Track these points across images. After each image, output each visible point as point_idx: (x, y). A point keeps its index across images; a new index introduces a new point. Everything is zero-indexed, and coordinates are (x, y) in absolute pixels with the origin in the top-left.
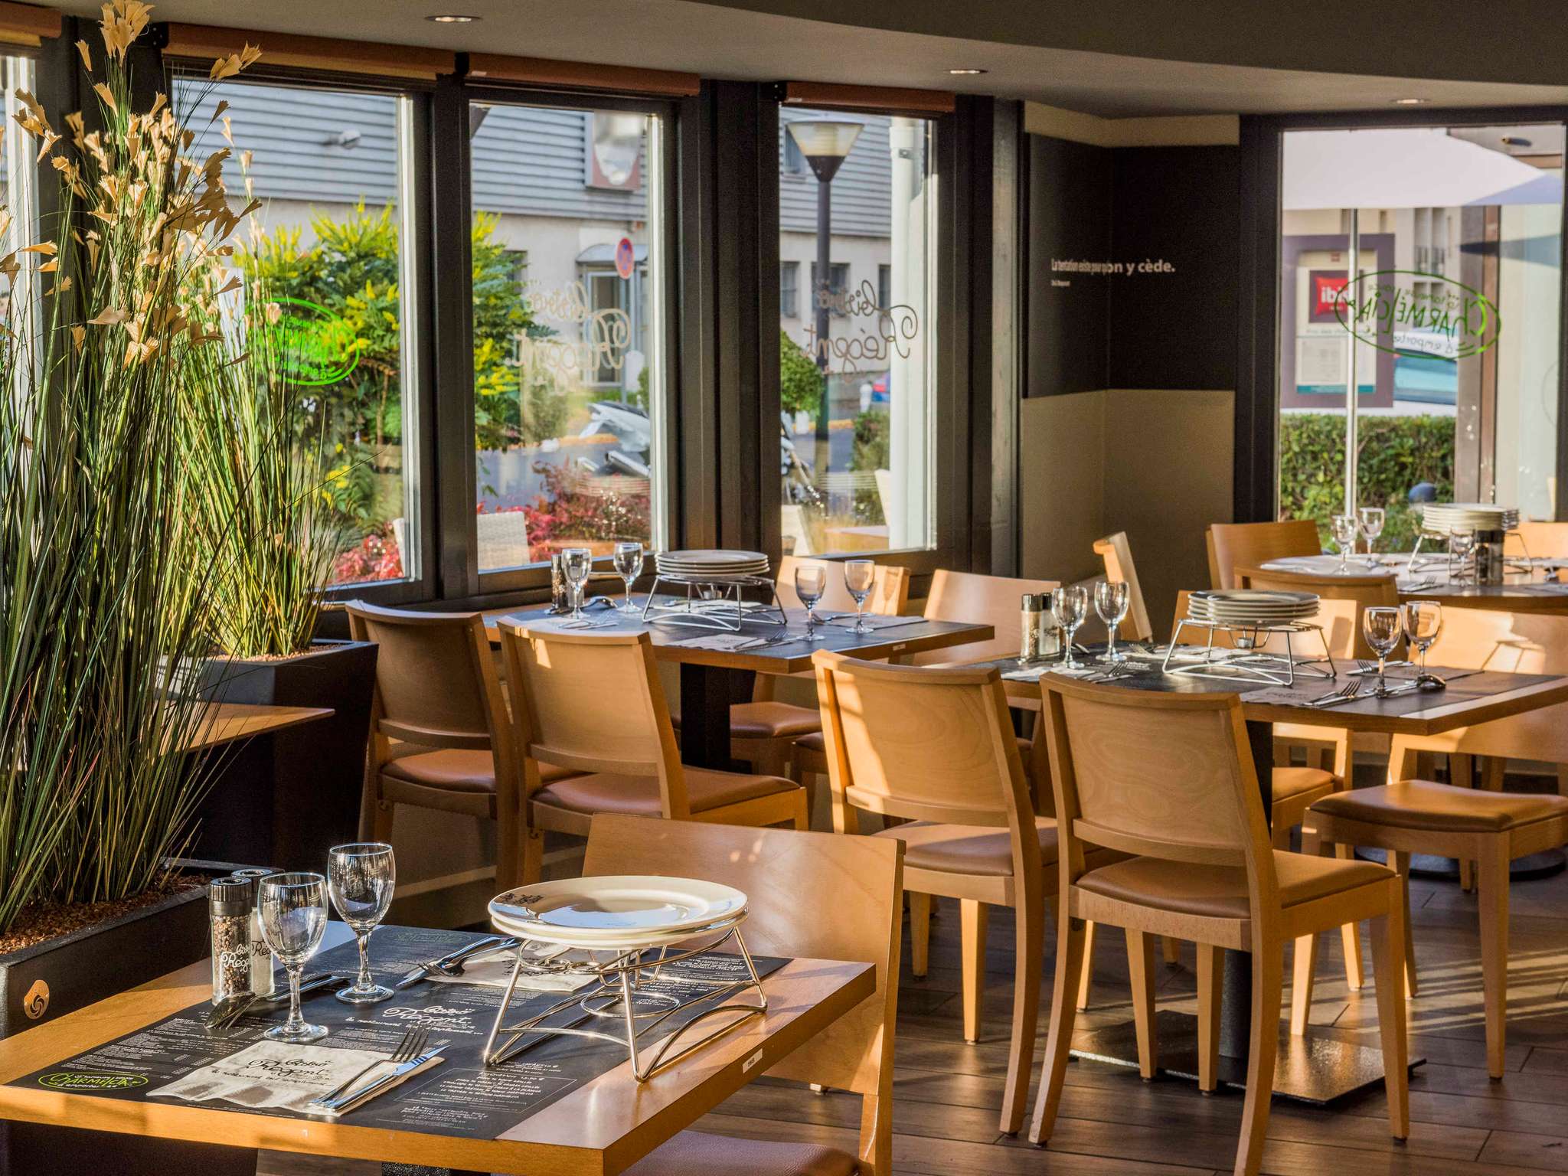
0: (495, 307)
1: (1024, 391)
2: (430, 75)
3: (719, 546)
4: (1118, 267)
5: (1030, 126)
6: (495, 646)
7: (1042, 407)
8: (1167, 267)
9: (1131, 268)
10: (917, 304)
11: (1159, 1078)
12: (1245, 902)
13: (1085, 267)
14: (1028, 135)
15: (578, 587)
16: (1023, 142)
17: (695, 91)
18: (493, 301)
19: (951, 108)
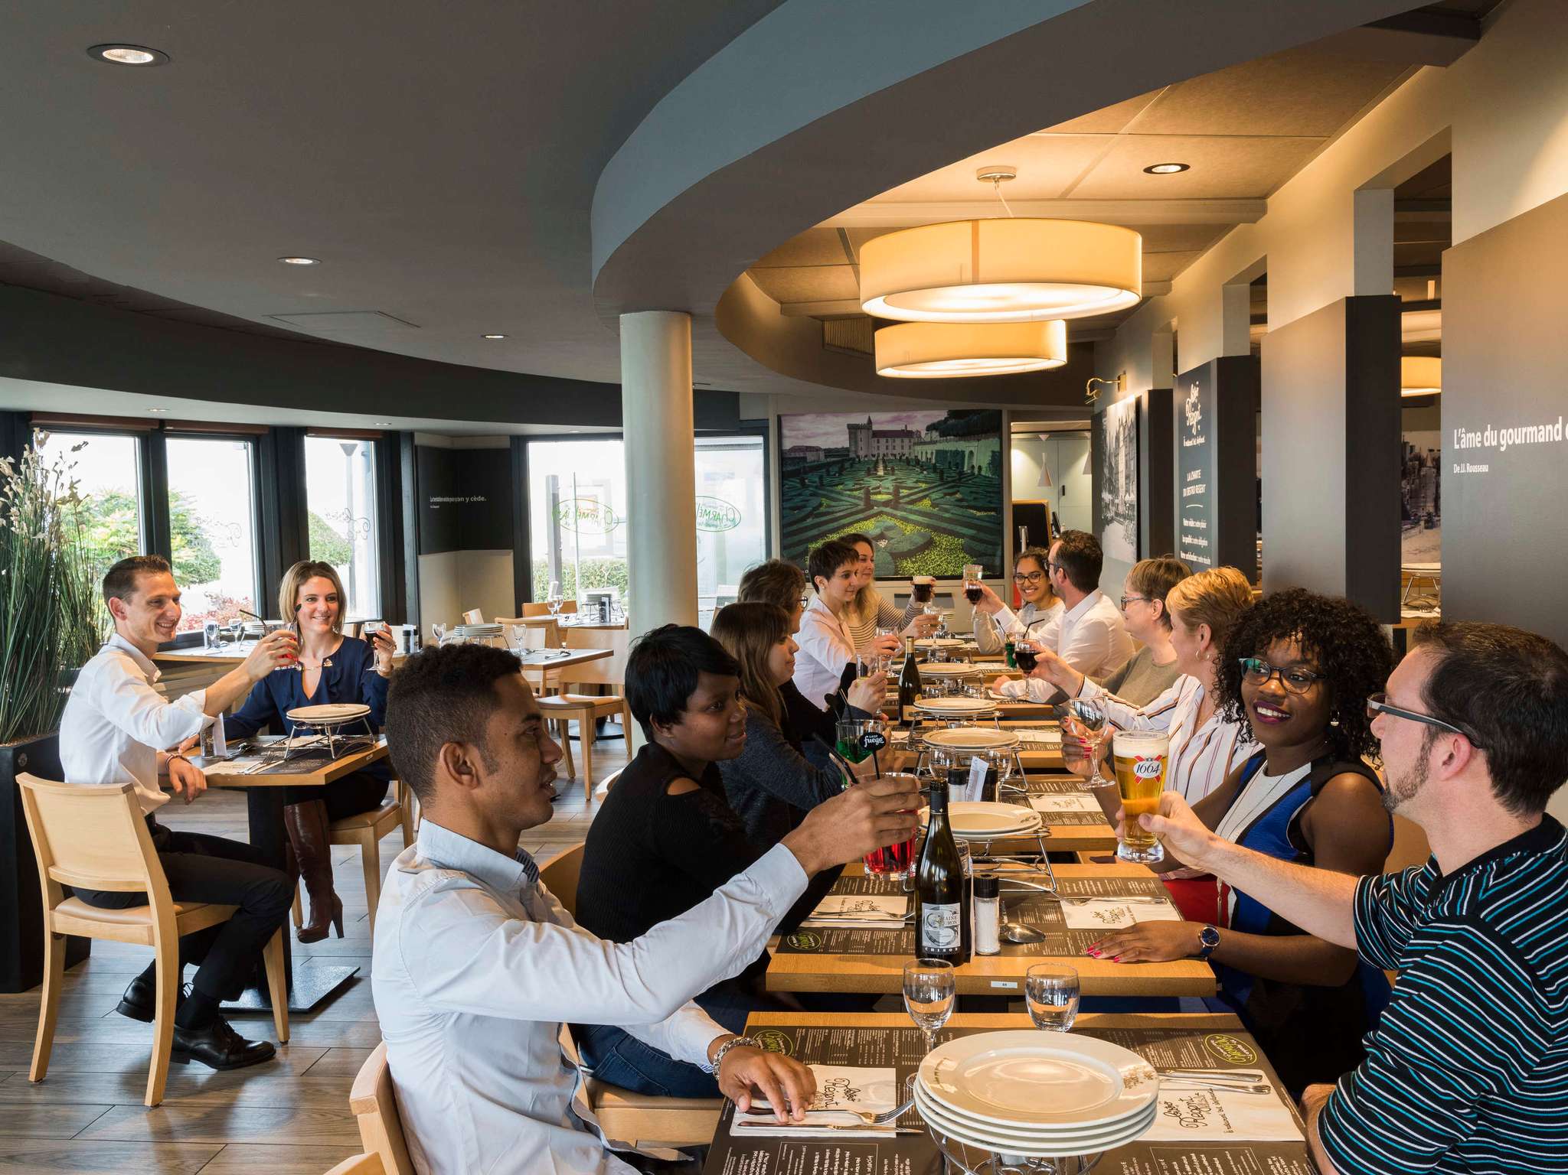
0: (182, 520)
1: (419, 551)
2: (148, 429)
4: (462, 499)
5: (417, 442)
7: (426, 559)
8: (483, 499)
9: (467, 499)
13: (446, 499)
14: (416, 447)
16: (415, 451)
17: (266, 431)
18: (180, 517)
19: (380, 437)
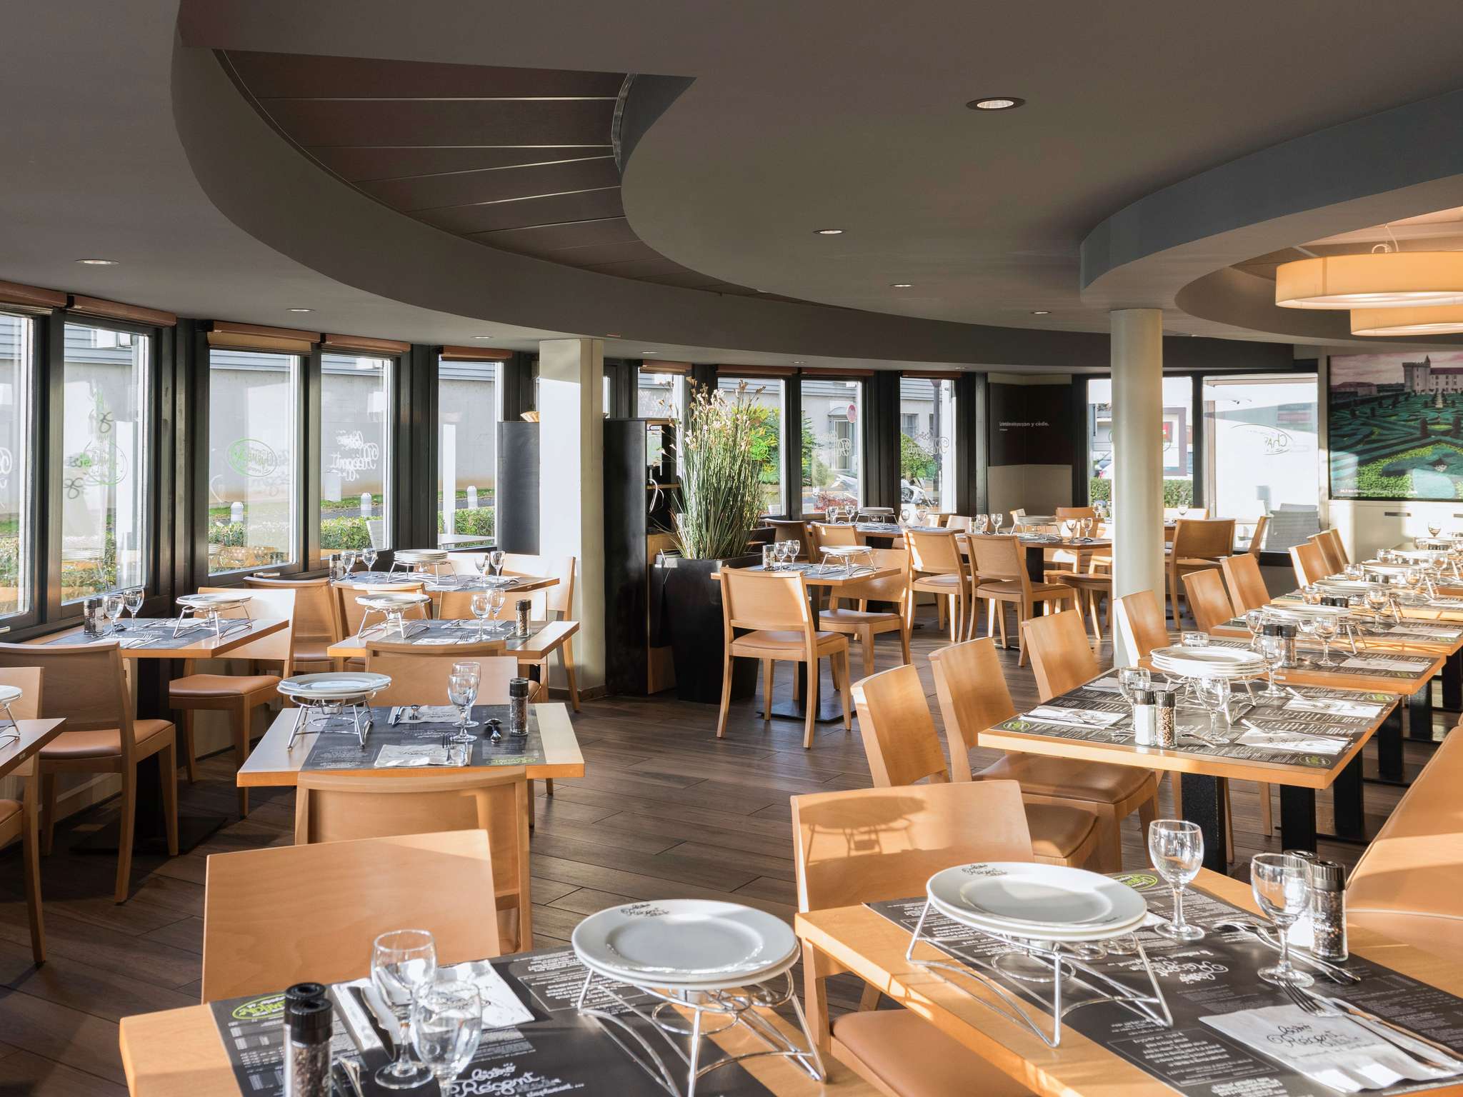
1: (988, 464)
2: (790, 374)
3: (880, 506)
4: (1028, 424)
5: (990, 380)
6: (811, 534)
7: (995, 471)
8: (1046, 424)
9: (1033, 424)
10: (950, 438)
11: (1008, 648)
12: (1022, 590)
13: (1014, 424)
14: (990, 384)
15: (834, 517)
16: (988, 387)
17: (872, 374)
19: (960, 378)
